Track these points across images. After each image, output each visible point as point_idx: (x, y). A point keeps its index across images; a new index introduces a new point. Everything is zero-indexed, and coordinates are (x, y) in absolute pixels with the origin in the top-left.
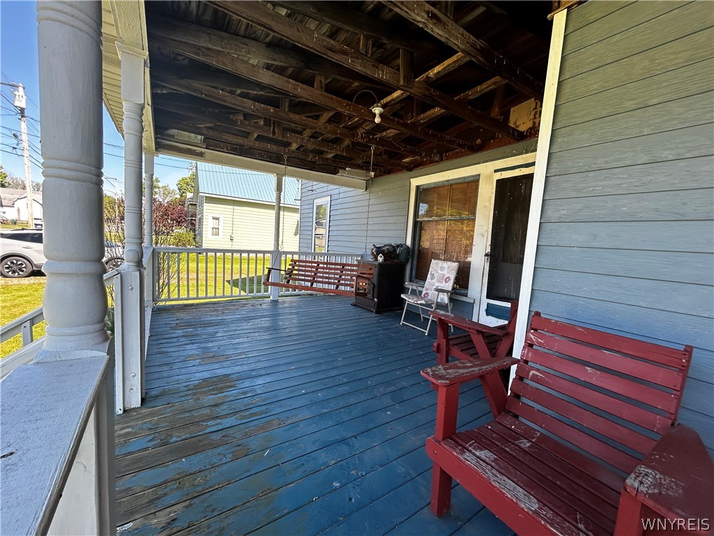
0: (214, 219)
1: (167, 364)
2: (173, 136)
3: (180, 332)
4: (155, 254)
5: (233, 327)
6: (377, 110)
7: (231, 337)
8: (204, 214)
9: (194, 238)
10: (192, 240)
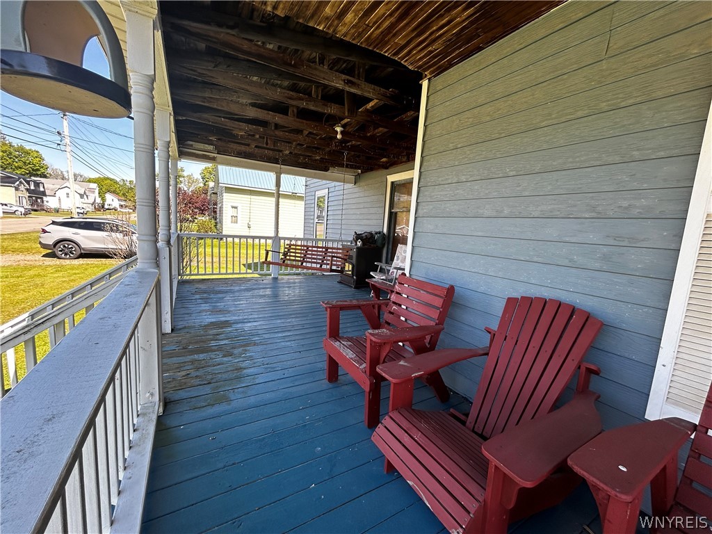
0: (233, 207)
1: (188, 314)
2: (192, 145)
3: (197, 296)
4: (179, 238)
5: (237, 294)
6: (339, 129)
7: (235, 300)
8: (224, 203)
9: (215, 226)
10: (213, 228)
